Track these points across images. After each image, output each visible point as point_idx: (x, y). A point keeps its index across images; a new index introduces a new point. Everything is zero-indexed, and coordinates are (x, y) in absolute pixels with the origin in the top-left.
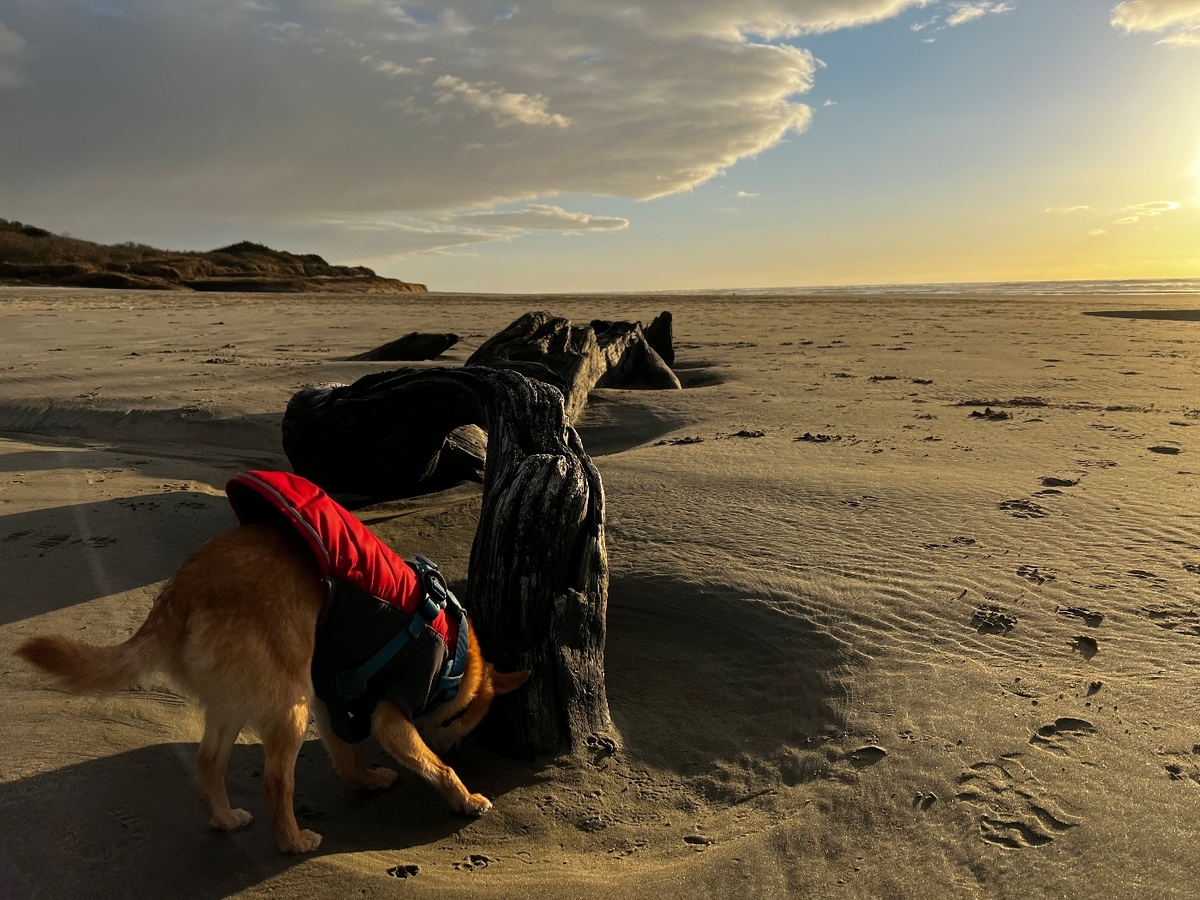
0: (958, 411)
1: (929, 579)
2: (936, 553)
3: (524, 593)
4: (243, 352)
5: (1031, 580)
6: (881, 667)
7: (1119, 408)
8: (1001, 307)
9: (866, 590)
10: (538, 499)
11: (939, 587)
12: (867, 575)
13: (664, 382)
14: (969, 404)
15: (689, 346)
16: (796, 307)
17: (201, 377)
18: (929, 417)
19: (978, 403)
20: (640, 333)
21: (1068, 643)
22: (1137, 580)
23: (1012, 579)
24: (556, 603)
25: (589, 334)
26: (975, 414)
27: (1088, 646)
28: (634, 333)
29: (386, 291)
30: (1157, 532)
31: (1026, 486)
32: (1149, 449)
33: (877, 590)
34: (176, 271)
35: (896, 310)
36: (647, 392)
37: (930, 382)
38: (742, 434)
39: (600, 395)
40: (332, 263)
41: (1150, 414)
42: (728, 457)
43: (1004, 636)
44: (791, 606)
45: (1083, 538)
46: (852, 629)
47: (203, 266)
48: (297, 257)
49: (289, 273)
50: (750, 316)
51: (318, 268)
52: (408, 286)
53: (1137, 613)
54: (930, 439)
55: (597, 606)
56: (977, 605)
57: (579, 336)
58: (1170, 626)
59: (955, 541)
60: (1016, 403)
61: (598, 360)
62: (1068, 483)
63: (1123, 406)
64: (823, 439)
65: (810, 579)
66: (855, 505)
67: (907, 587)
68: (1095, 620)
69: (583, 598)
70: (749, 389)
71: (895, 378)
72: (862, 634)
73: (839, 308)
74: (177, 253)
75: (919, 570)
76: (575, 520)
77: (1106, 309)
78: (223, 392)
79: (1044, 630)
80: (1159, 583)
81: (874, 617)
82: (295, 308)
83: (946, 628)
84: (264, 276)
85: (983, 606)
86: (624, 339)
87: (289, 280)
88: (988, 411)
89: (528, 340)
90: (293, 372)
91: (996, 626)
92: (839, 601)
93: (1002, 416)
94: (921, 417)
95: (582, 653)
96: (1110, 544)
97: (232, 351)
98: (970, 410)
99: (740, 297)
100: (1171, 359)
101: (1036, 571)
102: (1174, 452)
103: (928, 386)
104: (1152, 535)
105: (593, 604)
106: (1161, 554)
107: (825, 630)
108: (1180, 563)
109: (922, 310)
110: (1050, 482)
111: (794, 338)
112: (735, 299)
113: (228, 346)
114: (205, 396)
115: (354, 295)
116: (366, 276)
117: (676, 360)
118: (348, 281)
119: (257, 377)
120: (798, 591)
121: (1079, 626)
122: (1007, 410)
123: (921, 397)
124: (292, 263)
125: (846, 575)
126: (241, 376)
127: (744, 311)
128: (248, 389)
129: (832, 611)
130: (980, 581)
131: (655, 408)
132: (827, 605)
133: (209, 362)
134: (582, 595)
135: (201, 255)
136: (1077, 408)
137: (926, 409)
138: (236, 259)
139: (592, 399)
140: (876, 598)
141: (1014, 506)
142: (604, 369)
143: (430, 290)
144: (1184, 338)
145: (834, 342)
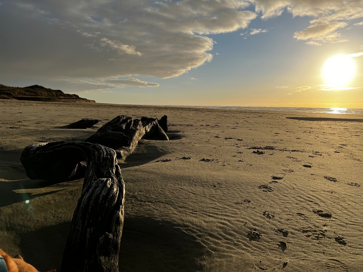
0: (249, 151)
1: (235, 217)
2: (238, 206)
3: (88, 236)
4: (24, 124)
5: (267, 217)
6: (216, 257)
7: (295, 151)
8: (264, 115)
9: (214, 222)
10: (98, 197)
11: (238, 221)
12: (216, 216)
13: (163, 138)
14: (252, 148)
15: (173, 125)
16: (207, 113)
17: (5, 134)
18: (240, 153)
19: (255, 148)
20: (157, 122)
21: (277, 245)
22: (299, 217)
23: (261, 217)
24: (100, 239)
25: (139, 123)
26: (254, 152)
27: (283, 245)
28: (155, 122)
29: (82, 102)
30: (305, 197)
31: (267, 180)
32: (303, 165)
33: (219, 222)
34: (12, 93)
35: (235, 115)
36: (158, 141)
37: (242, 140)
38: (184, 158)
39: (142, 142)
40: (65, 93)
41: (303, 153)
42: (178, 167)
43: (257, 241)
44: (189, 230)
45: (283, 200)
46: (208, 239)
47: (21, 92)
48: (53, 90)
49: (50, 95)
50: (193, 115)
51: (60, 94)
52: (89, 101)
53: (299, 231)
54: (240, 161)
55: (116, 238)
56: (249, 228)
57: (136, 122)
58: (308, 236)
59: (245, 202)
60: (266, 148)
61: (142, 130)
62: (280, 178)
63: (296, 150)
64: (208, 160)
65: (197, 218)
66: (215, 186)
67: (228, 221)
68: (285, 234)
69: (111, 236)
70: (189, 141)
71: (232, 138)
72: (211, 241)
73: (218, 114)
74: (13, 87)
75: (232, 213)
76: (111, 205)
77: (292, 116)
78: (11, 139)
79: (270, 239)
80: (306, 219)
81: (216, 234)
82: (50, 108)
83: (239, 238)
84: (41, 96)
85: (251, 229)
86: (151, 124)
87: (50, 97)
88: (258, 151)
89: (118, 125)
90: (39, 132)
91: (255, 237)
92: (206, 228)
93: (262, 153)
94: (238, 153)
95: (109, 258)
96: (291, 202)
97: (20, 123)
98: (252, 150)
99: (191, 109)
100: (309, 134)
101: (269, 213)
102: (310, 167)
103: (241, 141)
104: (303, 198)
105: (115, 237)
106: (306, 206)
107: (199, 240)
108: (311, 210)
109: (242, 115)
110: (274, 178)
111: (204, 123)
112: (189, 109)
113: (19, 122)
114: (4, 141)
115: (71, 103)
116: (76, 97)
117: (168, 130)
118: (70, 99)
119: (26, 134)
120: (193, 224)
121: (281, 237)
122: (263, 151)
123: (239, 145)
124: (52, 92)
125: (209, 216)
126: (20, 134)
127: (191, 113)
128: (20, 139)
129: (203, 232)
130: (251, 218)
131: (159, 147)
132: (201, 229)
133: (10, 128)
134: (111, 234)
135: (21, 88)
136: (283, 150)
137: (241, 150)
138: (32, 90)
139: (140, 143)
140: (218, 226)
141: (264, 187)
142: (144, 133)
143: (96, 102)
144: (313, 127)
145: (216, 125)
